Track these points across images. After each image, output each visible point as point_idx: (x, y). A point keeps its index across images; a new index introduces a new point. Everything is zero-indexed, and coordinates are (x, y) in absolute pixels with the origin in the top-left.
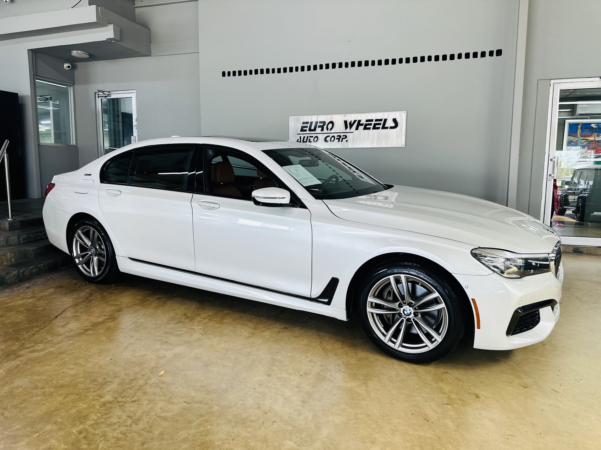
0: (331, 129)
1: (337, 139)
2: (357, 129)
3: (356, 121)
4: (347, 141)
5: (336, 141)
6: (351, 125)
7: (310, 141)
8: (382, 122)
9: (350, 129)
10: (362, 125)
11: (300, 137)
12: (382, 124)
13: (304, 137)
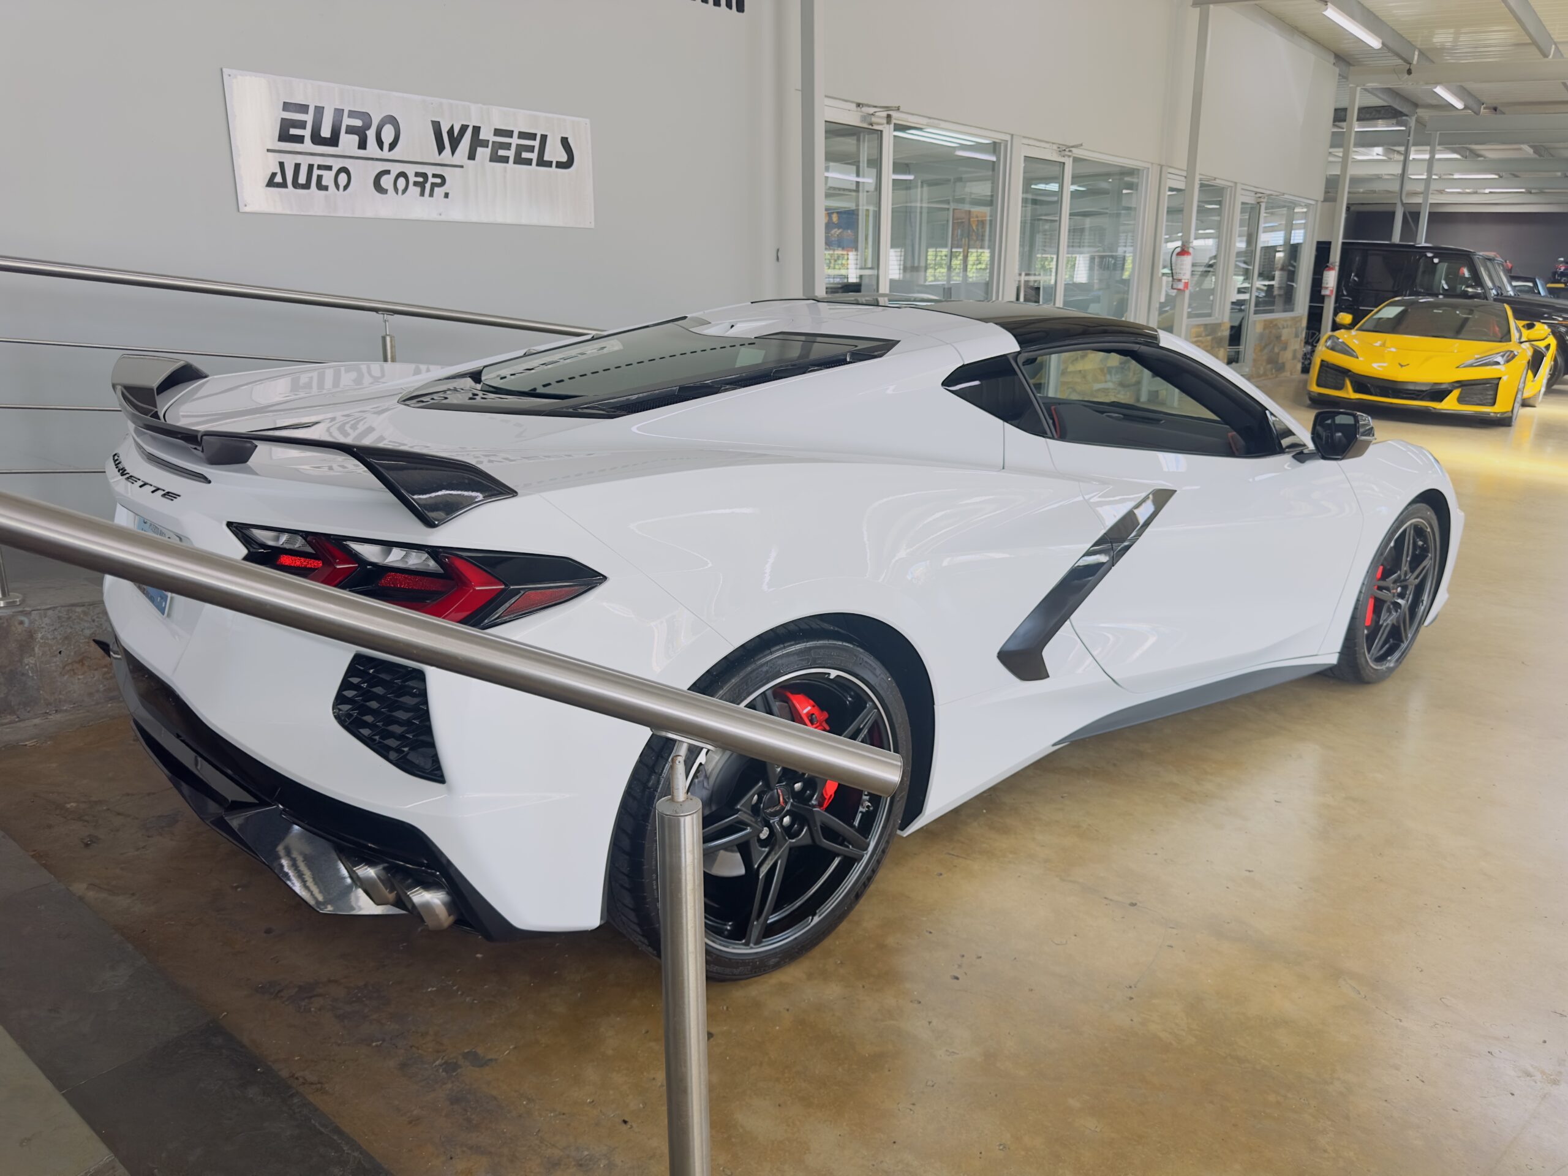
0: (392, 146)
1: (416, 184)
2: (472, 156)
3: (468, 126)
4: (447, 195)
5: (414, 191)
6: (455, 144)
7: (321, 187)
8: (536, 144)
9: (453, 153)
10: (485, 144)
11: (282, 165)
12: (536, 150)
13: (297, 167)
